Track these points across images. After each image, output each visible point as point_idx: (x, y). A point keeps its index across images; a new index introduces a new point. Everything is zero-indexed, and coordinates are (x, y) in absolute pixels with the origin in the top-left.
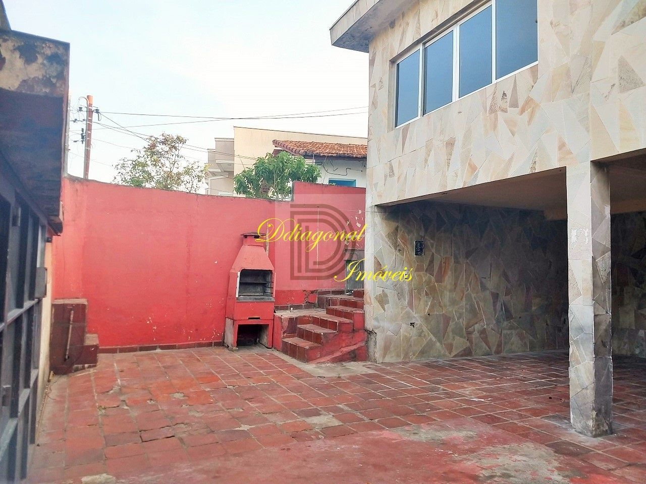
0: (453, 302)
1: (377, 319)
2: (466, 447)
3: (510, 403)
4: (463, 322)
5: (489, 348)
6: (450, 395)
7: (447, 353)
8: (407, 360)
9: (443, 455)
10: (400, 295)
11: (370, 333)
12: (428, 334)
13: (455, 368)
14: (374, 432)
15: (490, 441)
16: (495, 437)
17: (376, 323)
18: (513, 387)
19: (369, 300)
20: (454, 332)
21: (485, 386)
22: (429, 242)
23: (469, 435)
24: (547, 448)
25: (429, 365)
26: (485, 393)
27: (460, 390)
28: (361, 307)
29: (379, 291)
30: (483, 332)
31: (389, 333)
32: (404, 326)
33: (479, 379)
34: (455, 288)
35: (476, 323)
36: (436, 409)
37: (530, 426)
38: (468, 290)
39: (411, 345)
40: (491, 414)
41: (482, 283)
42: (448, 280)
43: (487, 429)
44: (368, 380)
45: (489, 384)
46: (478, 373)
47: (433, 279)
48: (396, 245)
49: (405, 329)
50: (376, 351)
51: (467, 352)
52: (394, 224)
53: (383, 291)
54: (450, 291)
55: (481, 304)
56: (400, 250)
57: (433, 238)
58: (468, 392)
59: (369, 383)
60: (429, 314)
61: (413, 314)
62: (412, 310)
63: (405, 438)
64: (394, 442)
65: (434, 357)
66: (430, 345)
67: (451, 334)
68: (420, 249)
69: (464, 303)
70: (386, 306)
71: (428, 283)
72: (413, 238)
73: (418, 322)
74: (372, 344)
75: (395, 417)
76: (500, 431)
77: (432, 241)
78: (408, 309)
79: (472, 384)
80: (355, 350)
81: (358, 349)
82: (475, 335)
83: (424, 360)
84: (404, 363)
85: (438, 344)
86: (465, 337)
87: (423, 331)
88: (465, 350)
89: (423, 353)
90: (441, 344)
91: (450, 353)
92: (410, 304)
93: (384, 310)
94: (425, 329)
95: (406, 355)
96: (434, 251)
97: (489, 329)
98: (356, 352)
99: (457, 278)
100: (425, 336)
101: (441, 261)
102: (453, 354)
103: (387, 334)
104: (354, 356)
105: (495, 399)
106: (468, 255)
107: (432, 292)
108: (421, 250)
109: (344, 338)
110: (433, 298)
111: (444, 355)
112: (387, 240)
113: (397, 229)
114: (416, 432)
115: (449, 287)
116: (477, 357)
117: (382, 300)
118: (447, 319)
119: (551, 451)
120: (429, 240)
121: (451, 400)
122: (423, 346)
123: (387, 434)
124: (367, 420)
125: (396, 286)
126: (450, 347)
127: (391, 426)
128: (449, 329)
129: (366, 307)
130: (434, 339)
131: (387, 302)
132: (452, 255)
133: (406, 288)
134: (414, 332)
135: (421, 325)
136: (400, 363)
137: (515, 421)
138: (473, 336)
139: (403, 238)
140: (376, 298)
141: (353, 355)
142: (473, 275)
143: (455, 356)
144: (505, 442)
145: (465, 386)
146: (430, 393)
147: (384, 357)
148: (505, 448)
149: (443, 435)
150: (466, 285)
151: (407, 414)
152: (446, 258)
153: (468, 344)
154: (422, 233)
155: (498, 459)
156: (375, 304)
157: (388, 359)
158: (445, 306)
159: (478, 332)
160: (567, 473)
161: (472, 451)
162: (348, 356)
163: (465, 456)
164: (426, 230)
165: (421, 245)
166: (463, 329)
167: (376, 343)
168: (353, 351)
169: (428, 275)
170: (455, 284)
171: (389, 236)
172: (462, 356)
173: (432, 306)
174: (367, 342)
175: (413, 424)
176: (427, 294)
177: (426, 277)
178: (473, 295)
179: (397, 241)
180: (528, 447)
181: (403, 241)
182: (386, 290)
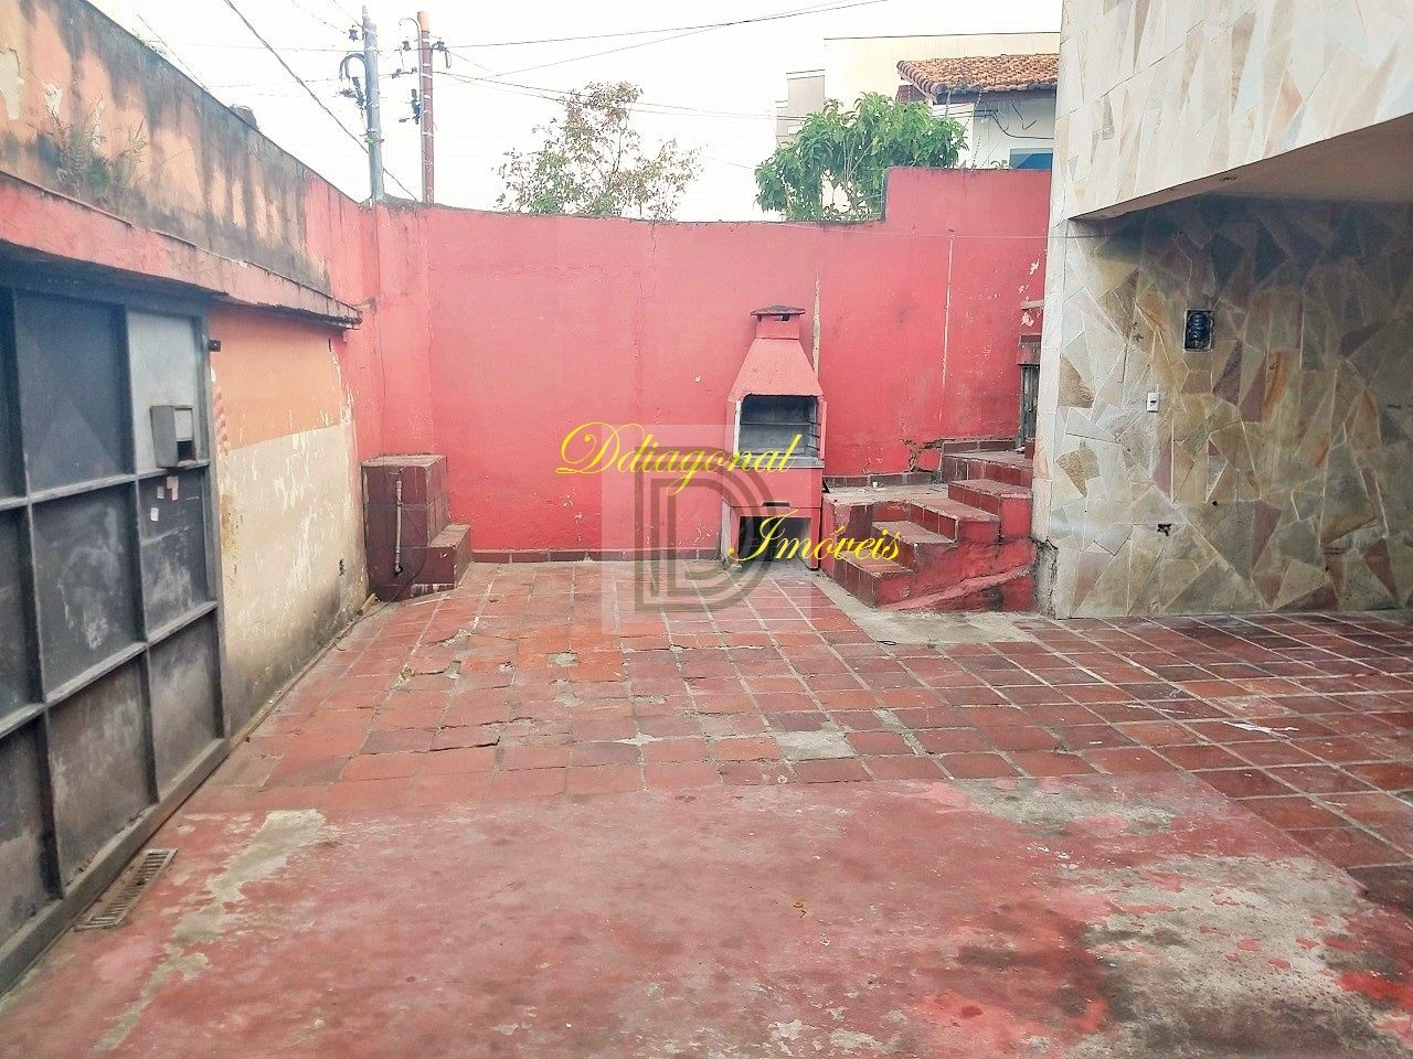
0: (1293, 472)
1: (1060, 515)
2: (1118, 849)
3: (1340, 744)
4: (1318, 523)
5: (1393, 590)
6: (1184, 709)
7: (1261, 601)
8: (1142, 615)
9: (1040, 861)
10: (1133, 453)
11: (1043, 546)
12: (1210, 553)
13: (1257, 641)
14: (911, 784)
15: (1194, 843)
16: (1218, 831)
17: (1057, 525)
18: (1382, 701)
19: (1042, 466)
20: (1286, 549)
21: (1311, 693)
22: (1228, 311)
23: (1150, 819)
24: (1348, 879)
25: (1194, 631)
26: (1287, 712)
27: (1223, 700)
28: (1020, 478)
29: (1071, 445)
30: (1377, 550)
31: (1094, 549)
32: (1139, 532)
33: (1306, 671)
34: (1301, 436)
35: (1358, 527)
36: (1119, 743)
37: (1346, 812)
38: (1340, 439)
39: (1155, 580)
40: (1261, 768)
41: (1385, 418)
42: (1282, 412)
43: (1216, 808)
44: (996, 659)
45: (1321, 686)
46: (1317, 656)
47: (1235, 410)
48: (1128, 326)
49: (1140, 539)
50: (1057, 589)
51: (1323, 600)
52: (1124, 268)
53: (1083, 444)
54: (1286, 443)
55: (1379, 477)
56: (1138, 337)
57: (1241, 298)
58: (1240, 707)
59: (997, 663)
60: (1215, 503)
61: (1169, 501)
62: (1167, 491)
63: (978, 807)
64: (941, 812)
65: (1222, 609)
66: (1213, 579)
67: (1276, 555)
68: (1199, 332)
69: (1325, 472)
70: (1089, 484)
71: (1220, 422)
72: (1181, 303)
73: (1182, 521)
74: (1045, 571)
75: (996, 752)
76: (1249, 816)
77: (1238, 310)
78: (1155, 489)
79: (1271, 688)
80: (999, 585)
81: (1009, 583)
82: (1357, 552)
83: (1192, 616)
84: (1132, 621)
85: (1237, 578)
86: (1319, 563)
87: (1193, 545)
88: (1315, 595)
89: (1189, 597)
90: (1246, 577)
91: (1270, 600)
92: (1162, 478)
93: (1083, 491)
94: (1200, 539)
95: (1140, 602)
96: (1242, 335)
97: (1398, 542)
98: (1004, 589)
99: (1308, 409)
100: (1199, 556)
101: (1264, 364)
102: (1278, 604)
103: (1090, 549)
104: (998, 599)
105: (1308, 728)
106: (1348, 345)
107: (1229, 445)
108: (1205, 334)
109: (972, 556)
110: (1233, 462)
111: (1253, 605)
112: (1101, 310)
113: (1132, 281)
114: (1017, 794)
115: (1281, 432)
116: (1349, 614)
117: (1079, 469)
118: (1268, 517)
119: (1352, 887)
120: (1230, 308)
121: (1180, 722)
122: (1191, 582)
123: (947, 794)
124: (919, 751)
125: (1121, 430)
126: (1271, 588)
127: (962, 772)
128: (1273, 540)
129: (1039, 485)
130: (1225, 565)
131: (1094, 472)
132: (1298, 346)
133: (1152, 436)
134: (1168, 546)
135: (1189, 531)
137: (1313, 797)
138: (1345, 559)
139: (1150, 303)
140: (1061, 462)
141: (993, 597)
142: (1357, 400)
143: (1286, 608)
144: (1239, 846)
145: (1250, 688)
146: (1138, 701)
147: (1076, 604)
148: (1221, 864)
149: (1078, 812)
150: (1335, 427)
151: (1025, 747)
152: (1279, 355)
153: (1328, 579)
154: (1209, 289)
155: (1179, 890)
156: (1060, 477)
157: (1086, 610)
158: (1267, 482)
159: (1362, 550)
160: (1347, 956)
161: (1124, 860)
162: (981, 599)
163: (1092, 872)
164: (1222, 279)
165: (1205, 320)
166: (1315, 538)
167: (1054, 570)
168: (996, 588)
169: (1221, 400)
170: (1302, 424)
171: (1108, 300)
172: (1304, 608)
173: (1227, 483)
174: (1035, 567)
175: (1027, 776)
176: (1213, 451)
177: (1211, 406)
178: (1355, 455)
179: (1131, 312)
180: (1292, 870)
181: (1150, 313)
182: (1090, 443)
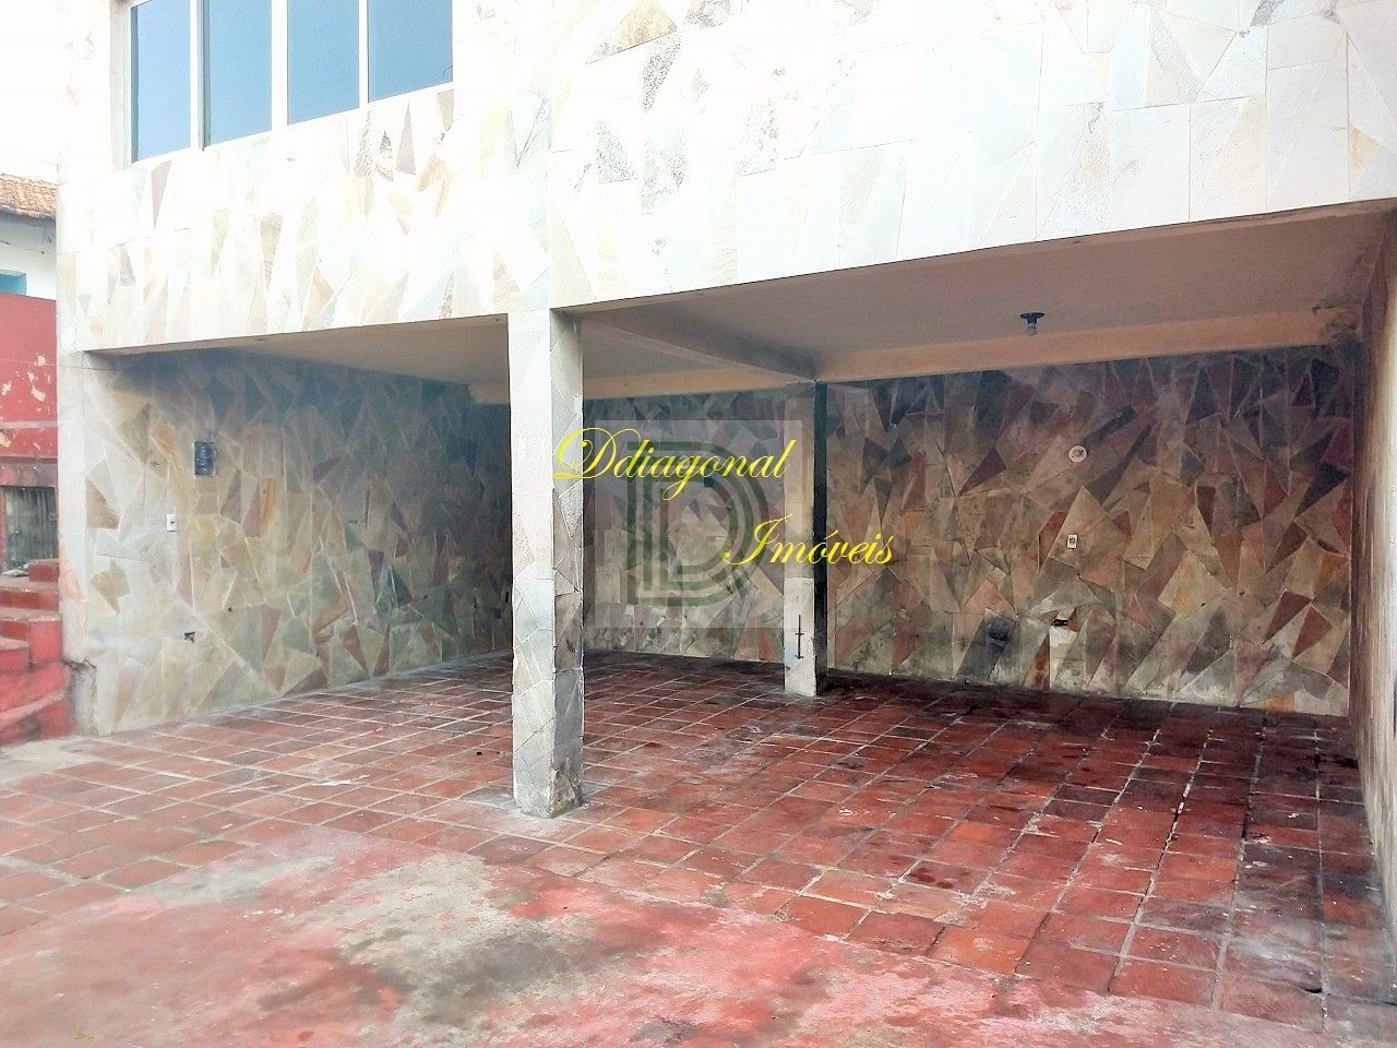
0: (287, 578)
1: (96, 633)
2: (313, 892)
3: (403, 777)
4: (308, 619)
5: (364, 665)
6: (276, 783)
7: (272, 689)
8: (177, 718)
9: (263, 921)
10: (158, 570)
11: (78, 667)
12: (229, 653)
13: (287, 721)
14: (95, 907)
15: (363, 868)
16: (371, 857)
17: (94, 644)
18: (407, 743)
19: (73, 589)
20: (287, 642)
21: (354, 750)
22: (227, 444)
23: (319, 865)
24: (472, 857)
25: (229, 723)
26: (352, 766)
27: (299, 769)
28: (52, 604)
29: (102, 565)
30: (351, 634)
31: (131, 663)
32: (169, 641)
33: (341, 736)
34: (290, 547)
35: (338, 617)
36: (247, 822)
37: (440, 818)
38: (318, 549)
39: (186, 684)
40: (366, 808)
41: (348, 532)
42: (275, 529)
43: (355, 844)
44: (76, 782)
45: (360, 743)
46: (340, 723)
47: (239, 528)
48: (144, 452)
49: (171, 649)
50: (97, 706)
51: (317, 681)
52: (138, 401)
53: (113, 563)
54: (281, 553)
55: (348, 577)
56: (155, 464)
57: (237, 433)
58: (316, 771)
59: (79, 788)
60: (230, 609)
61: (193, 611)
62: (190, 602)
63: (173, 904)
64: (146, 918)
65: (243, 701)
66: (234, 676)
67: (280, 648)
68: (206, 461)
69: (310, 576)
70: (121, 600)
71: (228, 538)
72: (188, 434)
73: (204, 628)
74: (83, 693)
75: (148, 858)
76: (383, 841)
77: (235, 443)
78: (179, 602)
79: (329, 750)
80: (35, 714)
81: (45, 710)
82: (336, 640)
83: (218, 712)
84: (169, 726)
85: (252, 672)
86: (311, 652)
87: (214, 649)
88: (311, 678)
89: (215, 696)
90: (259, 671)
91: (278, 689)
92: (185, 591)
93: (116, 608)
94: (221, 643)
95: (175, 707)
96: (240, 464)
97: (363, 627)
98: (40, 717)
99: (294, 525)
100: (220, 658)
101: (258, 489)
102: (286, 688)
103: (126, 664)
104: (35, 728)
105: (375, 773)
106: (319, 472)
107: (237, 557)
108: (210, 462)
109: (4, 687)
110: (241, 572)
111: (266, 695)
112: (119, 438)
113: (145, 412)
114: (198, 882)
115: (276, 545)
116: (338, 688)
117: (111, 586)
118: (272, 616)
119: (478, 861)
120: (229, 442)
121: (281, 793)
122: (216, 680)
123: (128, 903)
124: (73, 881)
125: (146, 549)
126: (278, 677)
127: (137, 881)
128: (278, 636)
129: (67, 606)
130: (242, 663)
131: (124, 589)
132: (282, 474)
133: (173, 553)
134: (193, 652)
135: (210, 635)
136: (158, 728)
137: (413, 816)
138: (330, 645)
139: (162, 434)
140: (94, 582)
141: (30, 726)
142: (328, 517)
143: (290, 693)
144: (392, 862)
145: (311, 756)
146: (234, 786)
147: (118, 719)
148: (391, 876)
149: (262, 878)
150: (315, 539)
151: (174, 845)
152: (269, 480)
153: (319, 663)
154: (211, 424)
155: (378, 902)
156: (91, 596)
157: (128, 723)
158: (268, 587)
159: (340, 637)
160: (505, 900)
161: (324, 898)
162: (17, 731)
163: (309, 914)
164: (221, 416)
165: (209, 451)
166: (307, 633)
167: (94, 688)
168: (32, 718)
169: (227, 520)
170: (291, 538)
171: (125, 429)
172: (304, 690)
173: (237, 592)
174: (70, 689)
175: (192, 867)
176: (225, 564)
177: (221, 525)
178: (330, 560)
179: (146, 440)
180: (436, 864)
181: (163, 442)
182: (119, 562)
